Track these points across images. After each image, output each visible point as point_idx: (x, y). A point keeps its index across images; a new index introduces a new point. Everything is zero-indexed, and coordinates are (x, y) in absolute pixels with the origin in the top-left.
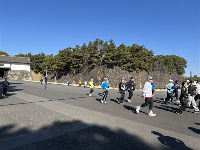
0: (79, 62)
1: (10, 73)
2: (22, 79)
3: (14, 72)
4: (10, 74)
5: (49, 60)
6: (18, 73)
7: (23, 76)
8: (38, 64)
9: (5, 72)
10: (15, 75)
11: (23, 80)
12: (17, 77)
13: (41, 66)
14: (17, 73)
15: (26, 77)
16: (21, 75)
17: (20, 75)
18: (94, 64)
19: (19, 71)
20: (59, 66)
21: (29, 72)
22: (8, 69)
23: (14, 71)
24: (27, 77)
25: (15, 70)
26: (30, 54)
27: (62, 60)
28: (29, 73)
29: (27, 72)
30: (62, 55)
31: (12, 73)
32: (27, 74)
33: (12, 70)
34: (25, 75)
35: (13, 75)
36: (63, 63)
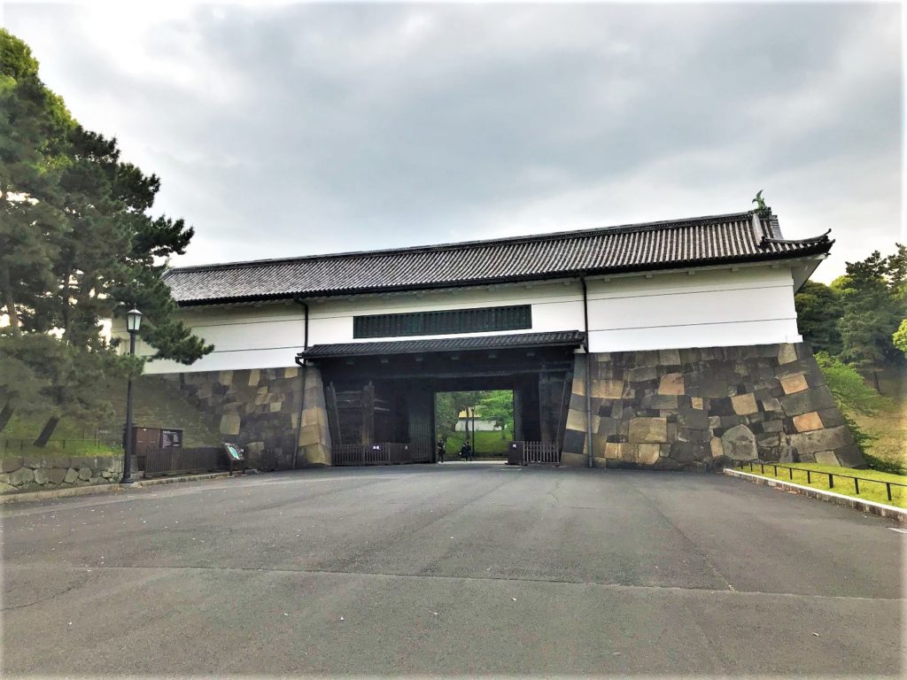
1: (588, 387)
2: (717, 449)
3: (628, 377)
4: (590, 406)
6: (671, 388)
7: (722, 408)
9: (543, 381)
10: (636, 404)
11: (723, 462)
12: (657, 429)
14: (655, 384)
15: (757, 429)
16: (697, 403)
17: (684, 401)
19: (676, 361)
21: (789, 357)
23: (622, 362)
24: (770, 427)
25: (631, 355)
28: (792, 368)
29: (765, 356)
31: (608, 391)
32: (770, 387)
33: (605, 359)
34: (744, 397)
35: (617, 415)
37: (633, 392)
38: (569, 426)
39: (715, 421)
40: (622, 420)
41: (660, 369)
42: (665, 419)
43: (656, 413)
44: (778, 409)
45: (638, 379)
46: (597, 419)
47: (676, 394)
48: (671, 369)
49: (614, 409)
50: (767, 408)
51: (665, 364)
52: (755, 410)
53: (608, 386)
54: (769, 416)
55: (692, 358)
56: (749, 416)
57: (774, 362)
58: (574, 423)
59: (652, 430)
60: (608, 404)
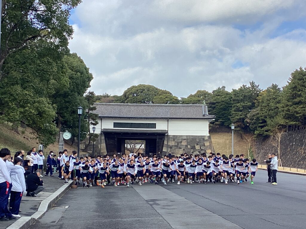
1: (168, 142)
3: (176, 141)
4: (168, 146)
5: (268, 100)
6: (184, 143)
7: (193, 148)
8: (240, 113)
9: (158, 140)
10: (177, 146)
13: (248, 121)
14: (181, 142)
16: (189, 146)
17: (186, 146)
20: (287, 118)
21: (206, 138)
22: (163, 135)
23: (175, 137)
24: (202, 152)
25: (177, 136)
27: (296, 100)
28: (207, 140)
29: (202, 138)
30: (295, 87)
31: (172, 143)
32: (203, 144)
33: (171, 136)
34: (198, 146)
35: (173, 148)
36: (298, 109)
37: (177, 144)
38: (163, 150)
39: (192, 150)
40: (174, 149)
41: (182, 139)
42: (182, 150)
43: (181, 148)
44: (204, 149)
45: (178, 141)
46: (169, 149)
47: (185, 144)
48: (184, 139)
49: (173, 147)
50: (202, 148)
51: (183, 138)
52: (200, 148)
53: (172, 142)
54: (202, 150)
55: (189, 137)
56: (198, 150)
57: (204, 139)
58: (164, 150)
59: (180, 151)
60: (172, 146)
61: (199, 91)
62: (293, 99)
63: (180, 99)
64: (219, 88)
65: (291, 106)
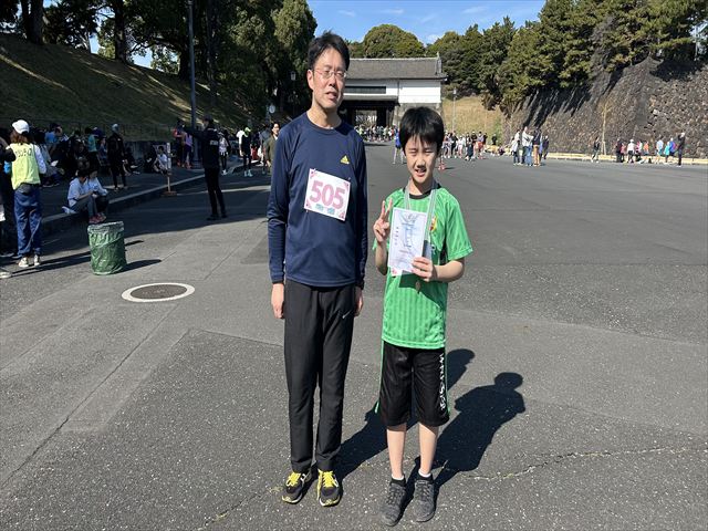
0: (583, 52)
18: (619, 57)
26: (476, 26)
27: (543, 48)
36: (544, 62)
61: (447, 34)
62: (541, 44)
63: (425, 46)
64: (471, 29)
65: (537, 56)
